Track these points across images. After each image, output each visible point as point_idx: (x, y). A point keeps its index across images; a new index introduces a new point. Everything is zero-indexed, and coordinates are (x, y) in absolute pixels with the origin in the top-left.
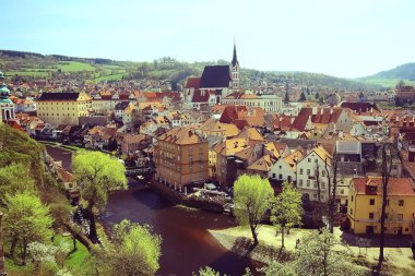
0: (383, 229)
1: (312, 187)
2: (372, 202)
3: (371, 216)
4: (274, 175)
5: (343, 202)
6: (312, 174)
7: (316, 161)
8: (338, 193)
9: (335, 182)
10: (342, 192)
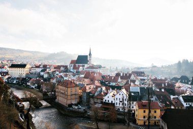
0: (149, 122)
1: (121, 106)
2: (144, 112)
3: (144, 117)
4: (106, 100)
5: (133, 112)
6: (121, 100)
7: (123, 95)
8: (131, 108)
9: (130, 103)
10: (133, 107)
